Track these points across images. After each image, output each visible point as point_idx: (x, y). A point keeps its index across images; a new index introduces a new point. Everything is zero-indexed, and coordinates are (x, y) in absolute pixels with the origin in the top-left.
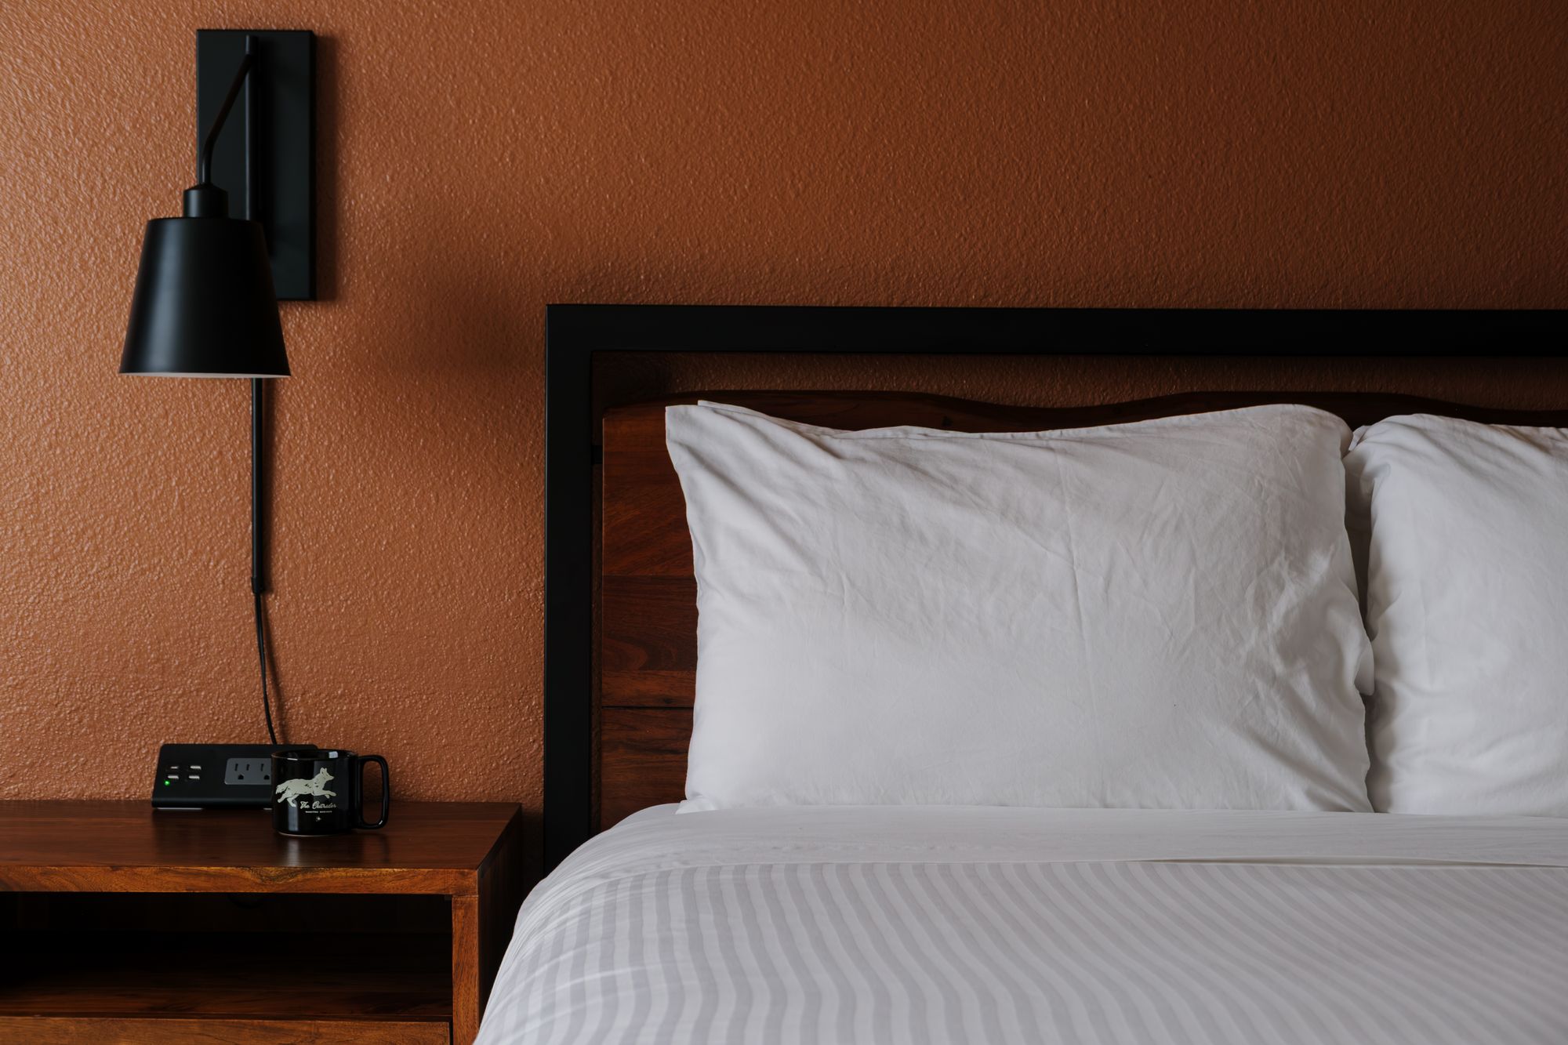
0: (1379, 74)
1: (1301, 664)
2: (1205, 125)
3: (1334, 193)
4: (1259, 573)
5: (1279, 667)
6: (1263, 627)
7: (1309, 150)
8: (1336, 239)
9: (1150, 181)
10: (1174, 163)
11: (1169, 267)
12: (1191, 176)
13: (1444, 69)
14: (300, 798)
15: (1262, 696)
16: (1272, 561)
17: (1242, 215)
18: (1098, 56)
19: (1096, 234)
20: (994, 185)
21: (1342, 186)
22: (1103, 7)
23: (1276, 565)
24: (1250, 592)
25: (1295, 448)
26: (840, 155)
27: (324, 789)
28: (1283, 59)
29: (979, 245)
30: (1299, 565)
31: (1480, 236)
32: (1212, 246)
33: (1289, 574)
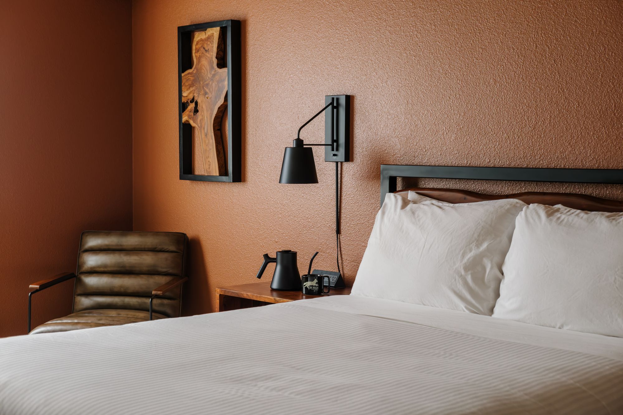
0: (592, 94)
1: (470, 272)
2: (545, 111)
3: (579, 131)
4: (466, 247)
5: (463, 273)
6: (461, 261)
7: (572, 118)
8: (579, 145)
9: (530, 129)
10: (536, 123)
11: (535, 154)
12: (541, 127)
13: (610, 92)
14: (310, 286)
15: (457, 280)
16: (471, 244)
17: (554, 138)
18: (518, 92)
19: (516, 144)
20: (492, 130)
21: (581, 129)
22: (519, 78)
23: (472, 245)
24: (462, 252)
25: (498, 212)
26: (456, 122)
27: (316, 284)
28: (566, 91)
29: (488, 147)
30: (478, 246)
31: (620, 144)
32: (546, 148)
33: (475, 247)
